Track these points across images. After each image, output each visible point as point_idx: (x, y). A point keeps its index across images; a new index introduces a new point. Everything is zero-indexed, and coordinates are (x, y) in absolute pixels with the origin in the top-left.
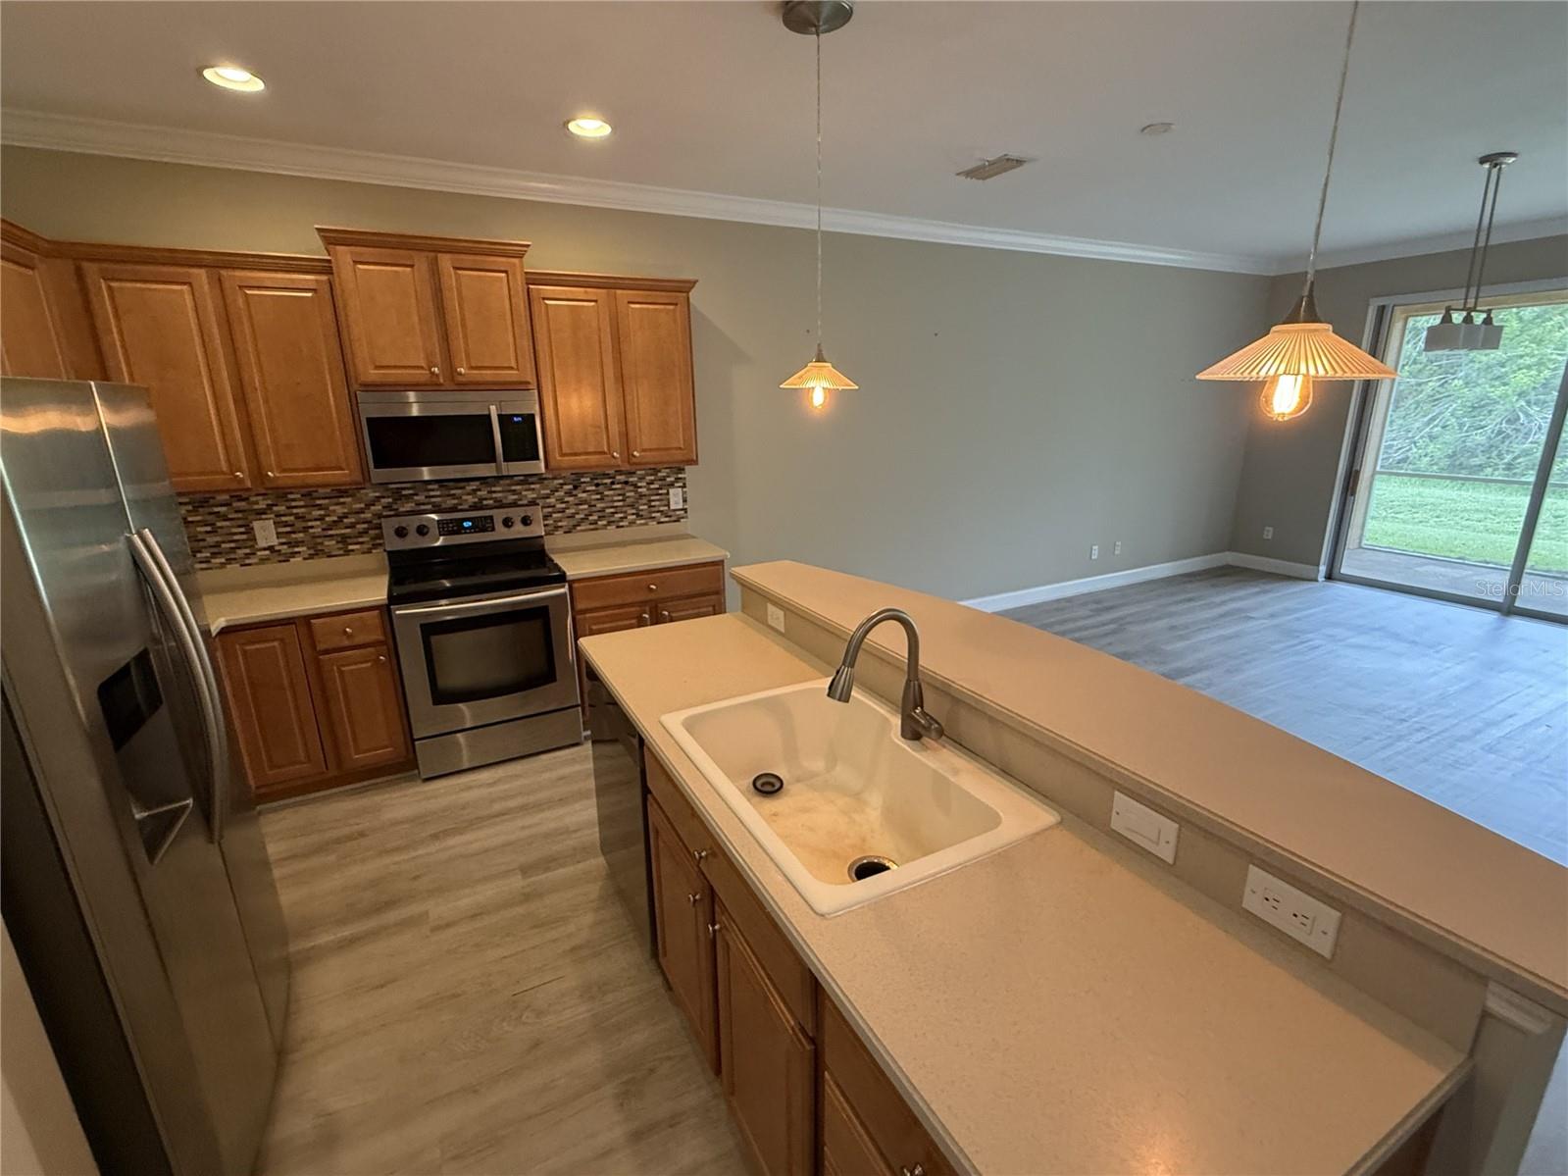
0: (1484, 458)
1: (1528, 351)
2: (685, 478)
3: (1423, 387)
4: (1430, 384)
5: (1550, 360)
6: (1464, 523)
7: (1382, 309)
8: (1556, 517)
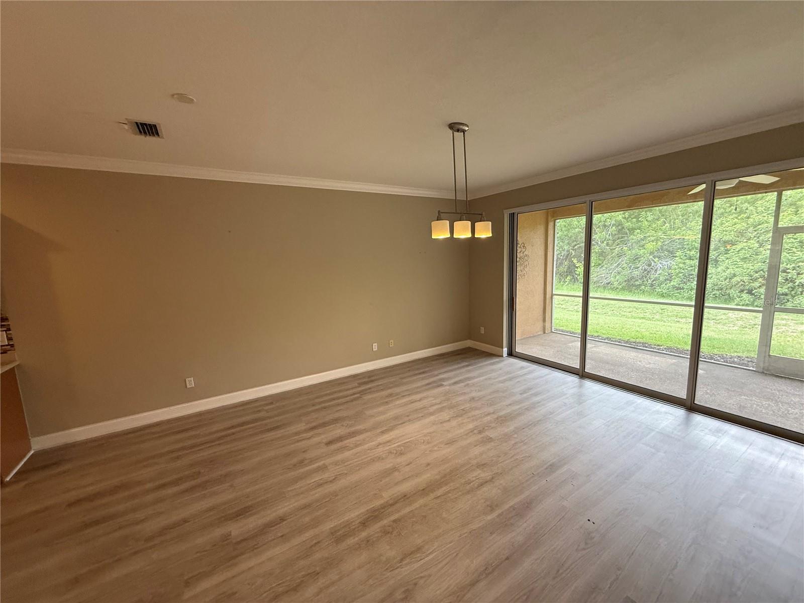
0: (641, 281)
1: (651, 234)
2: (9, 325)
3: (613, 251)
4: (617, 249)
5: (661, 238)
6: (624, 314)
7: (512, 216)
8: (662, 309)
